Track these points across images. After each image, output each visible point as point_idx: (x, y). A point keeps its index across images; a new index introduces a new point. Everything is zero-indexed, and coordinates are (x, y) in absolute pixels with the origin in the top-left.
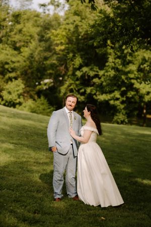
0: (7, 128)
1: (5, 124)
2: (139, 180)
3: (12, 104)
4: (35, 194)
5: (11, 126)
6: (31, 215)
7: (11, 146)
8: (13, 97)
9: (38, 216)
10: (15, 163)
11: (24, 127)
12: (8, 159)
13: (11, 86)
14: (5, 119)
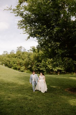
0: (23, 77)
1: (22, 76)
2: (50, 86)
3: (22, 71)
4: (30, 90)
5: (23, 76)
6: (31, 95)
7: (24, 81)
8: (23, 70)
9: (32, 95)
10: (26, 84)
11: (26, 76)
12: (24, 84)
13: (22, 67)
14: (22, 75)
